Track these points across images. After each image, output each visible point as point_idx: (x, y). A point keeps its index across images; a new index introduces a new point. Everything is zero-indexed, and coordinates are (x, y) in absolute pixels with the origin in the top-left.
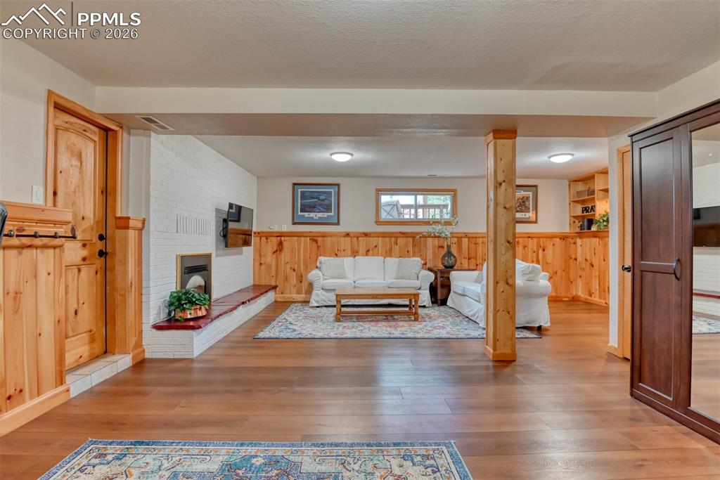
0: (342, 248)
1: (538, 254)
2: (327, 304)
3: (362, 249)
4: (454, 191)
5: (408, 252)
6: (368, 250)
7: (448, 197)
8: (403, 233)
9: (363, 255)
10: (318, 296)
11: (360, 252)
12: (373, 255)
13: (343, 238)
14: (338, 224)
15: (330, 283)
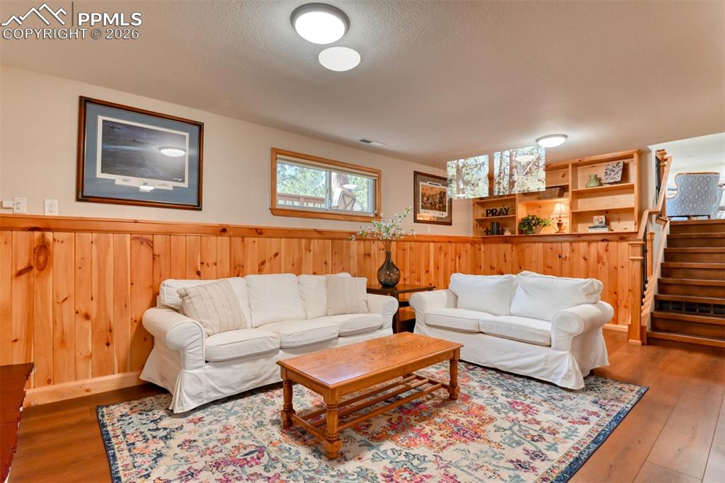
0: (211, 260)
1: (455, 263)
2: (220, 396)
3: (252, 261)
4: (378, 172)
5: (326, 263)
6: (263, 263)
7: (365, 180)
8: (320, 232)
9: (253, 273)
10: (200, 381)
11: (248, 267)
12: (271, 272)
13: (213, 239)
14: (198, 207)
15: (222, 342)
